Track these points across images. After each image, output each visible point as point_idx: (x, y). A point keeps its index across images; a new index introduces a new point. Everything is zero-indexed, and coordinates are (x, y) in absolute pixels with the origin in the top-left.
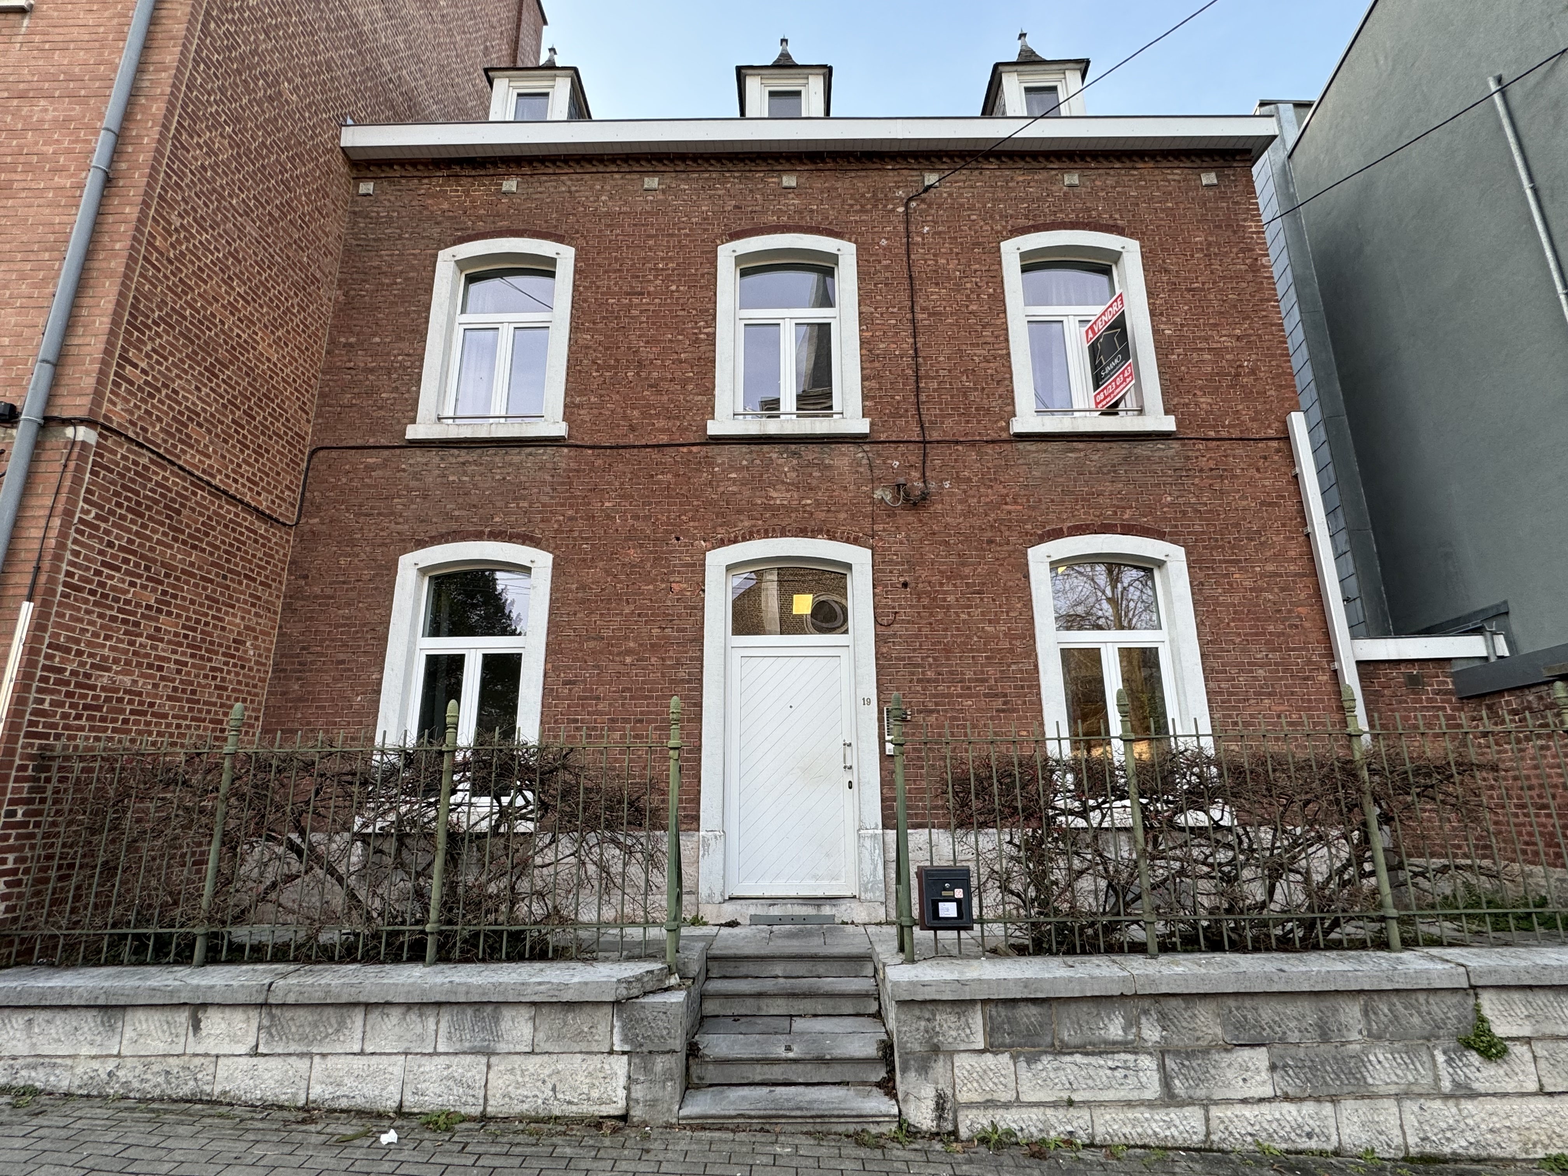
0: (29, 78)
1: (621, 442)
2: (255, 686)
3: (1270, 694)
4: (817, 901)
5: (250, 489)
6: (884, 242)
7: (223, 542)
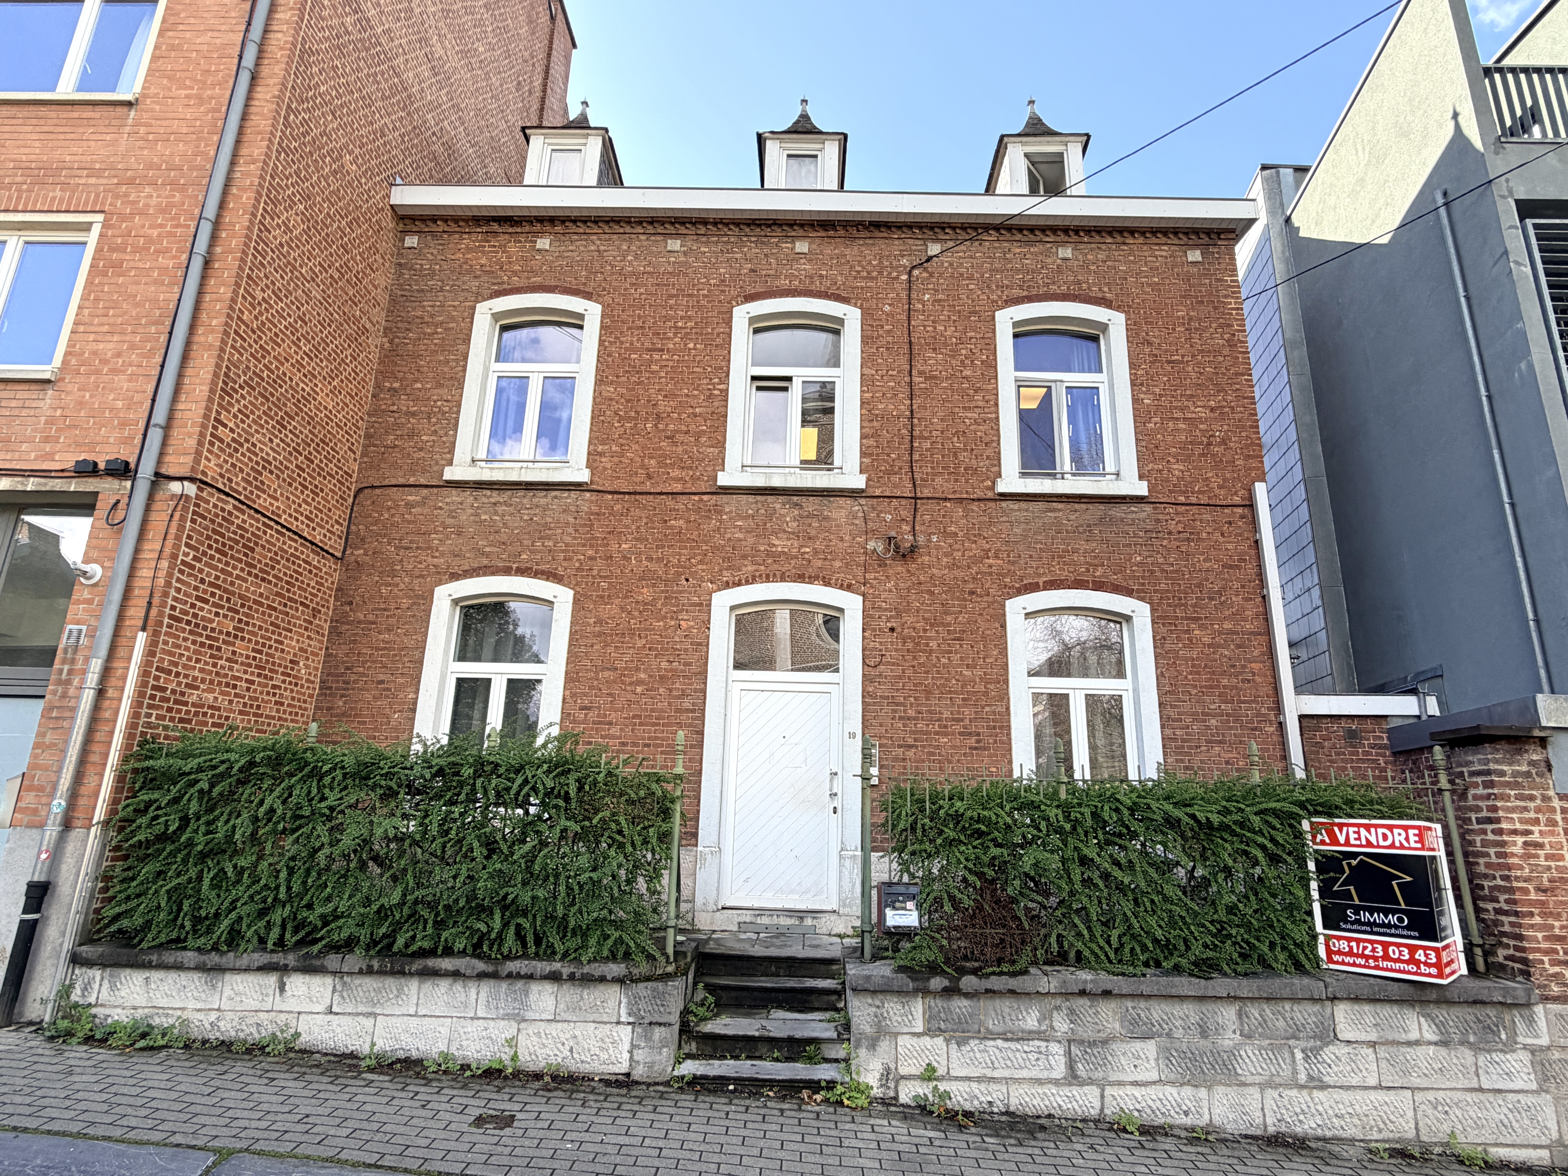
0: (135, 166)
1: (639, 489)
2: (305, 702)
3: (1220, 742)
4: (800, 914)
5: (308, 526)
6: (887, 308)
7: (285, 574)
